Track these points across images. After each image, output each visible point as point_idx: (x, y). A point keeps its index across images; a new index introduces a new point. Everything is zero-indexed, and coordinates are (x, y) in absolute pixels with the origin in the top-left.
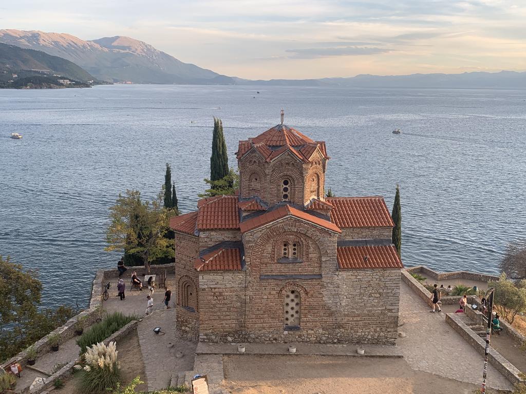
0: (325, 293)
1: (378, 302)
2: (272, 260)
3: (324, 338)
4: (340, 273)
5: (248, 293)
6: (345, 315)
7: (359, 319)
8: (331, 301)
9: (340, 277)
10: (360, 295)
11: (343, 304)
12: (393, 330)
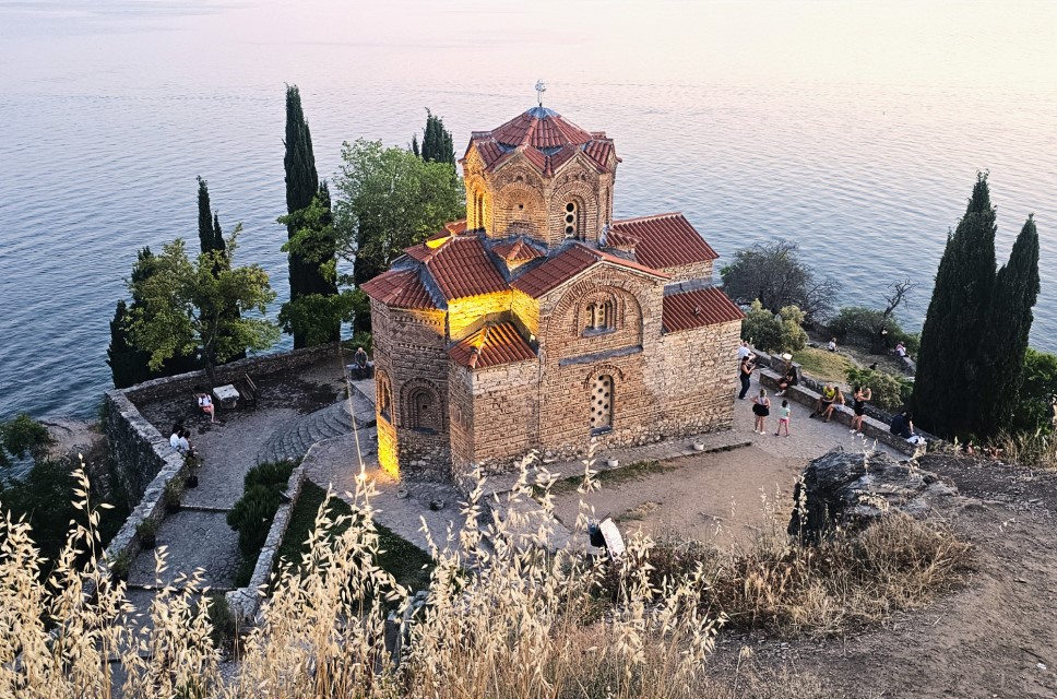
0: (646, 372)
1: (713, 372)
2: (573, 335)
3: (643, 438)
4: (666, 339)
5: (542, 390)
6: (670, 399)
7: (687, 400)
8: (653, 383)
9: (666, 345)
10: (690, 366)
11: (669, 383)
12: (728, 408)
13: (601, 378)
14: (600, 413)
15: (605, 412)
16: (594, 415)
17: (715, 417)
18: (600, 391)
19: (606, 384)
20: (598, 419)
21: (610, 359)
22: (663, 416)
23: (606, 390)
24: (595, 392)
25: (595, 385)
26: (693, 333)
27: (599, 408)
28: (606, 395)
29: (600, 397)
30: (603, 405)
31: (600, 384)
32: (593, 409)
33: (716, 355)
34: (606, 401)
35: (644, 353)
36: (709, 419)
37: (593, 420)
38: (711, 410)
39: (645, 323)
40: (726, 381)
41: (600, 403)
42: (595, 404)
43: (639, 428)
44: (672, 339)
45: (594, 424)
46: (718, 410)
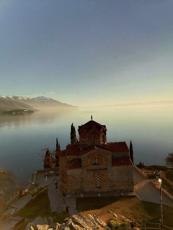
0: (109, 175)
1: (126, 177)
2: (91, 164)
3: (109, 190)
4: (113, 168)
6: (116, 182)
8: (111, 177)
10: (120, 175)
11: (115, 178)
12: (132, 186)
13: (98, 175)
14: (98, 183)
15: (99, 183)
16: (97, 183)
17: (129, 188)
18: (98, 178)
19: (99, 176)
20: (98, 184)
21: (99, 171)
22: (114, 186)
23: (99, 178)
24: (97, 178)
25: (97, 176)
26: (120, 167)
27: (98, 182)
28: (100, 179)
29: (98, 179)
30: (99, 181)
31: (98, 176)
32: (97, 182)
33: (127, 173)
34: (100, 180)
35: (108, 170)
36: (127, 188)
37: (97, 184)
38: (127, 186)
39: (107, 163)
40: (131, 179)
41: (98, 180)
42: (97, 181)
43: (108, 188)
44: (115, 168)
45: (97, 185)
46: (129, 186)
